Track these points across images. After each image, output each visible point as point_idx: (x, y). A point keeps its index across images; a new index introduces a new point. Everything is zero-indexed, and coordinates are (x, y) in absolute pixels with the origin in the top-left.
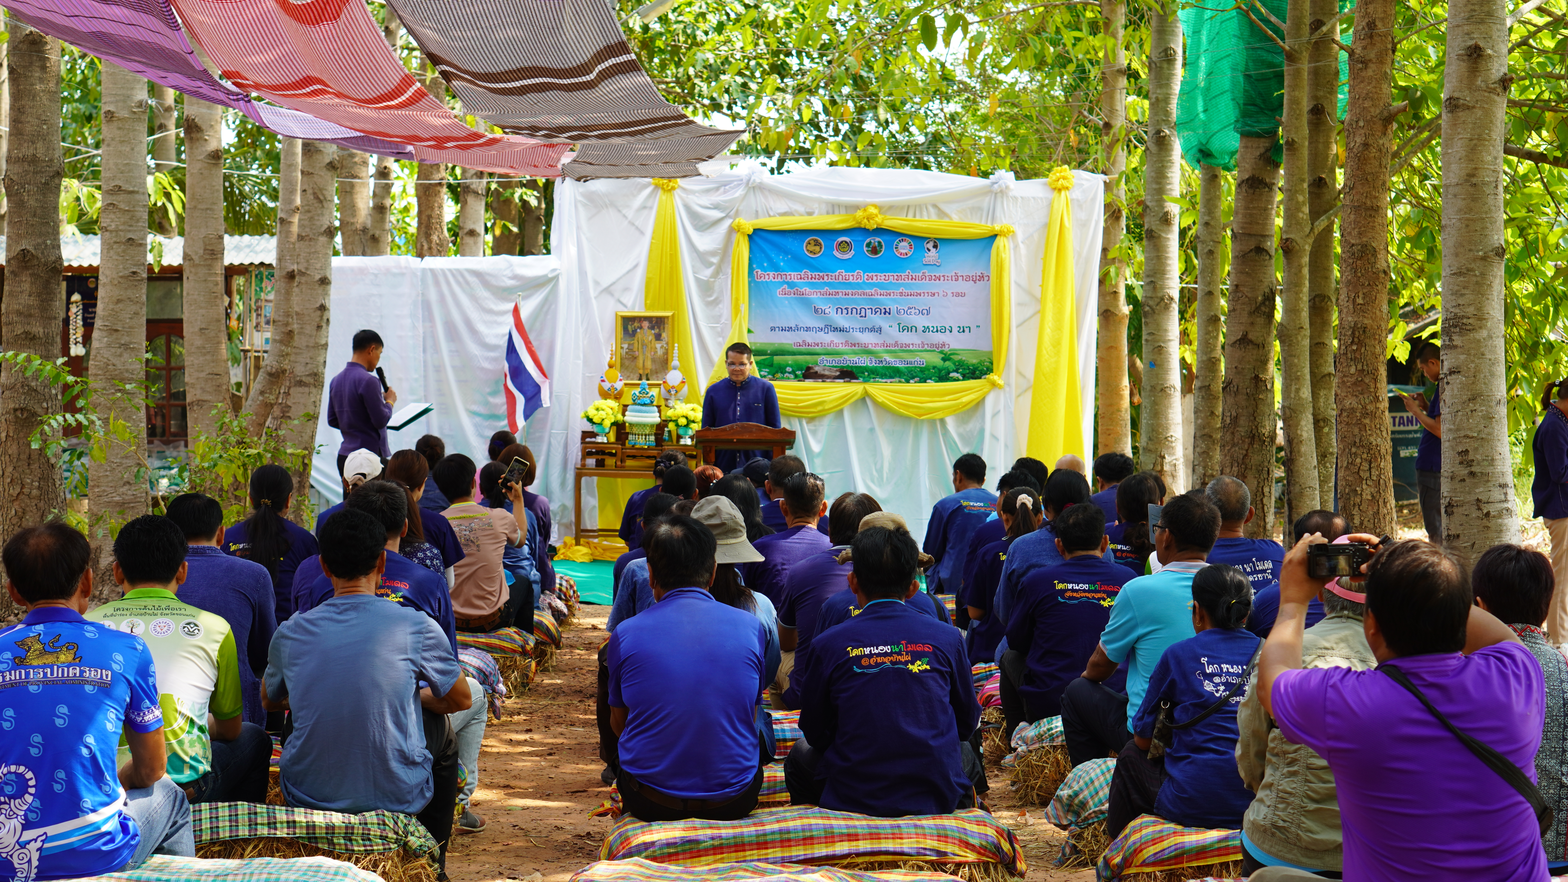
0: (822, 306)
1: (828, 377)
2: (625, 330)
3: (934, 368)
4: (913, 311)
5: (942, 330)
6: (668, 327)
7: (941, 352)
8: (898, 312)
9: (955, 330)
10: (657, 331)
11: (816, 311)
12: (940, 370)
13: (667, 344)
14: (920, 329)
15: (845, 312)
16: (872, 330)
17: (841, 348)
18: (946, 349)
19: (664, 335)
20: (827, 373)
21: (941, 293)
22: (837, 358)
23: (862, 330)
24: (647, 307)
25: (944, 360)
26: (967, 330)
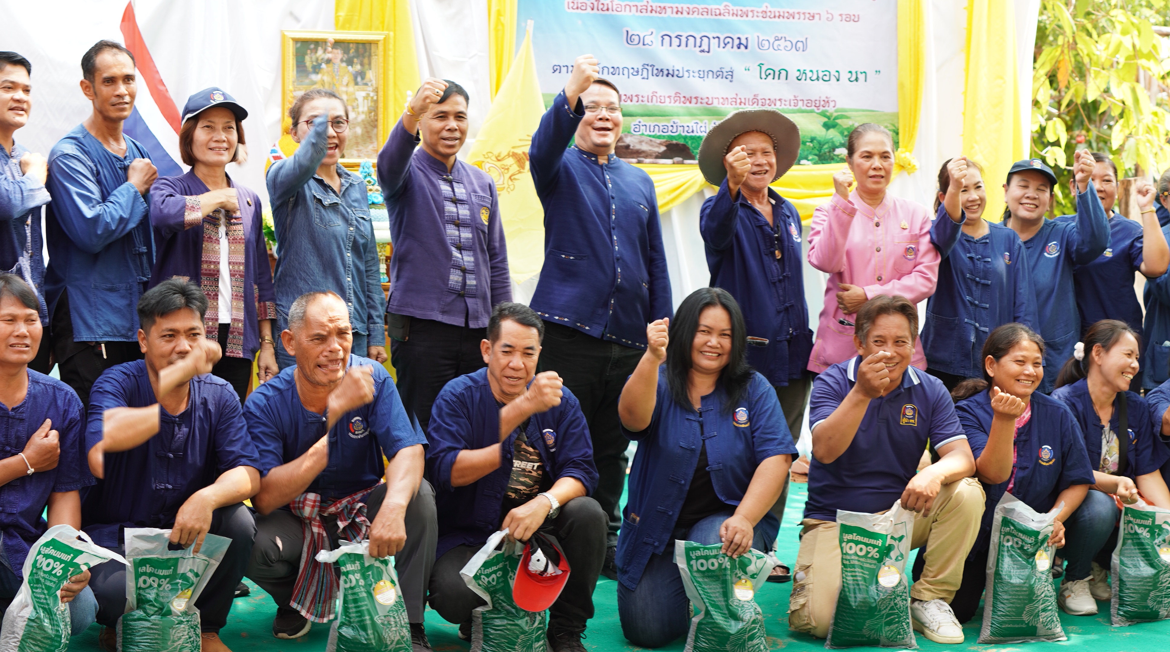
0: (637, 29)
1: (647, 155)
2: (300, 66)
3: (812, 140)
4: (782, 43)
5: (824, 77)
6: (377, 60)
7: (823, 114)
8: (760, 45)
9: (845, 76)
10: (358, 67)
11: (629, 39)
12: (821, 144)
13: (376, 91)
14: (793, 74)
15: (675, 41)
16: (719, 74)
17: (669, 106)
18: (830, 109)
19: (370, 75)
20: (645, 147)
21: (824, 16)
22: (662, 122)
23: (703, 75)
24: (339, 25)
25: (827, 126)
26: (861, 77)
